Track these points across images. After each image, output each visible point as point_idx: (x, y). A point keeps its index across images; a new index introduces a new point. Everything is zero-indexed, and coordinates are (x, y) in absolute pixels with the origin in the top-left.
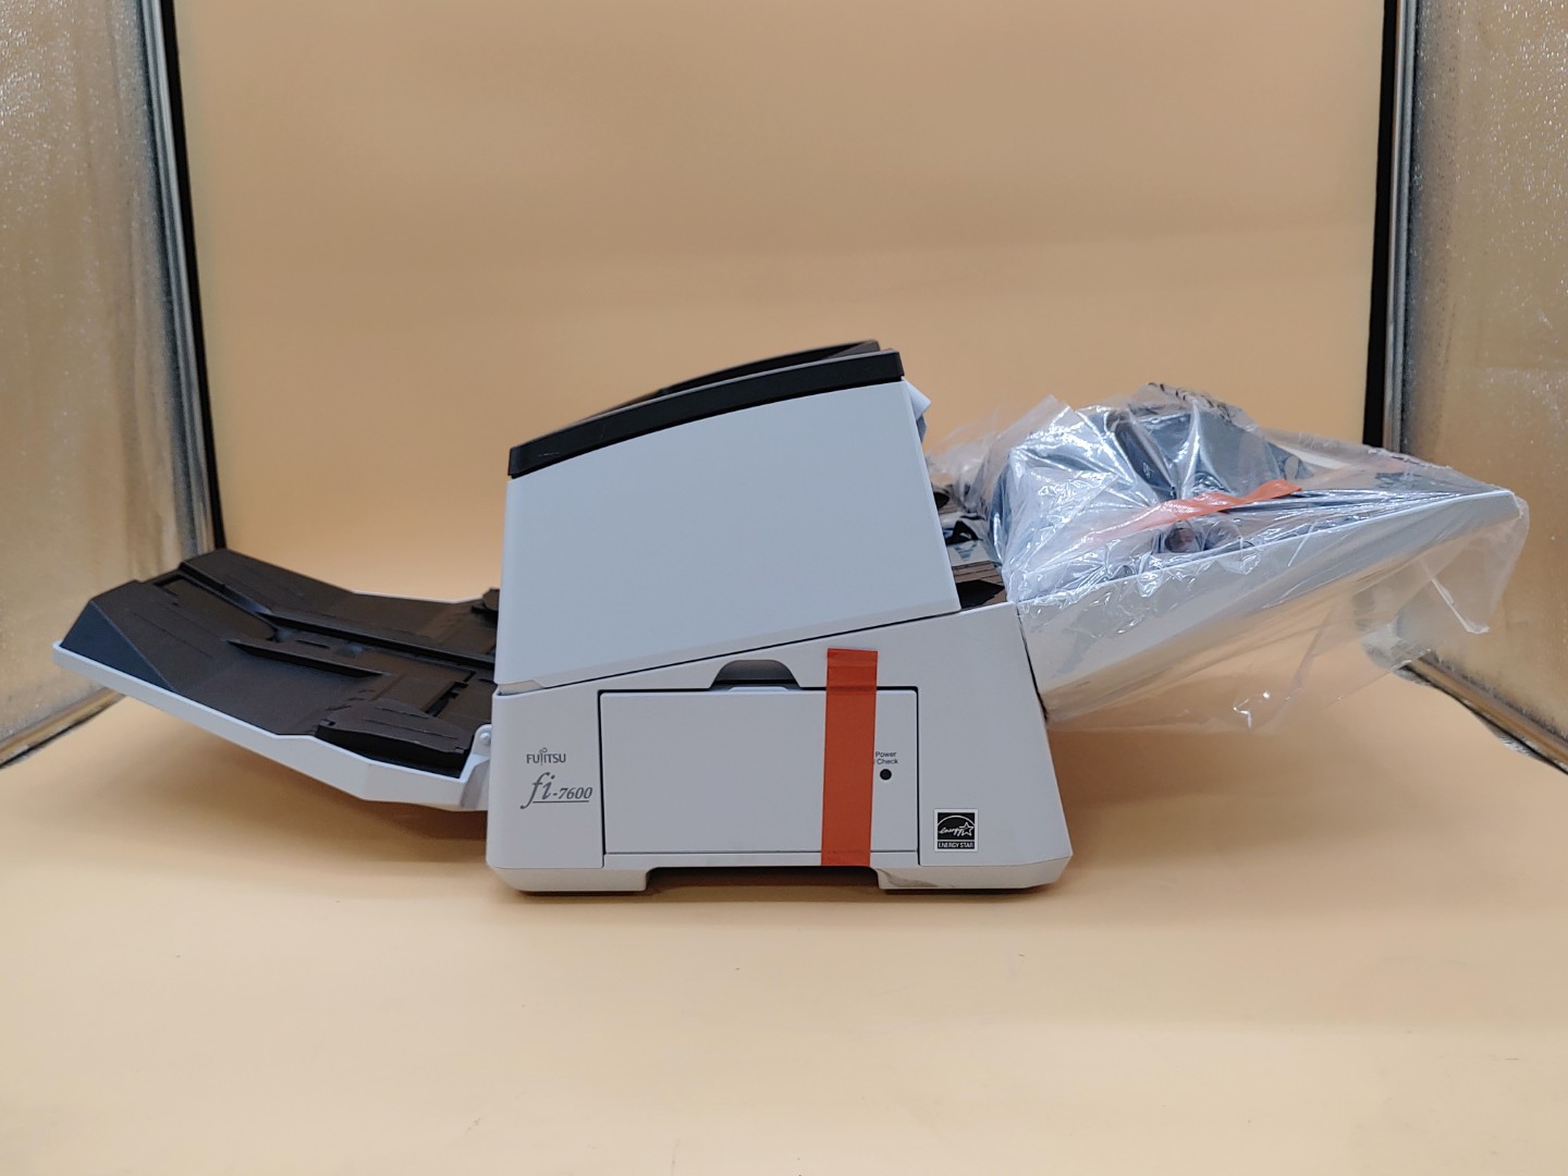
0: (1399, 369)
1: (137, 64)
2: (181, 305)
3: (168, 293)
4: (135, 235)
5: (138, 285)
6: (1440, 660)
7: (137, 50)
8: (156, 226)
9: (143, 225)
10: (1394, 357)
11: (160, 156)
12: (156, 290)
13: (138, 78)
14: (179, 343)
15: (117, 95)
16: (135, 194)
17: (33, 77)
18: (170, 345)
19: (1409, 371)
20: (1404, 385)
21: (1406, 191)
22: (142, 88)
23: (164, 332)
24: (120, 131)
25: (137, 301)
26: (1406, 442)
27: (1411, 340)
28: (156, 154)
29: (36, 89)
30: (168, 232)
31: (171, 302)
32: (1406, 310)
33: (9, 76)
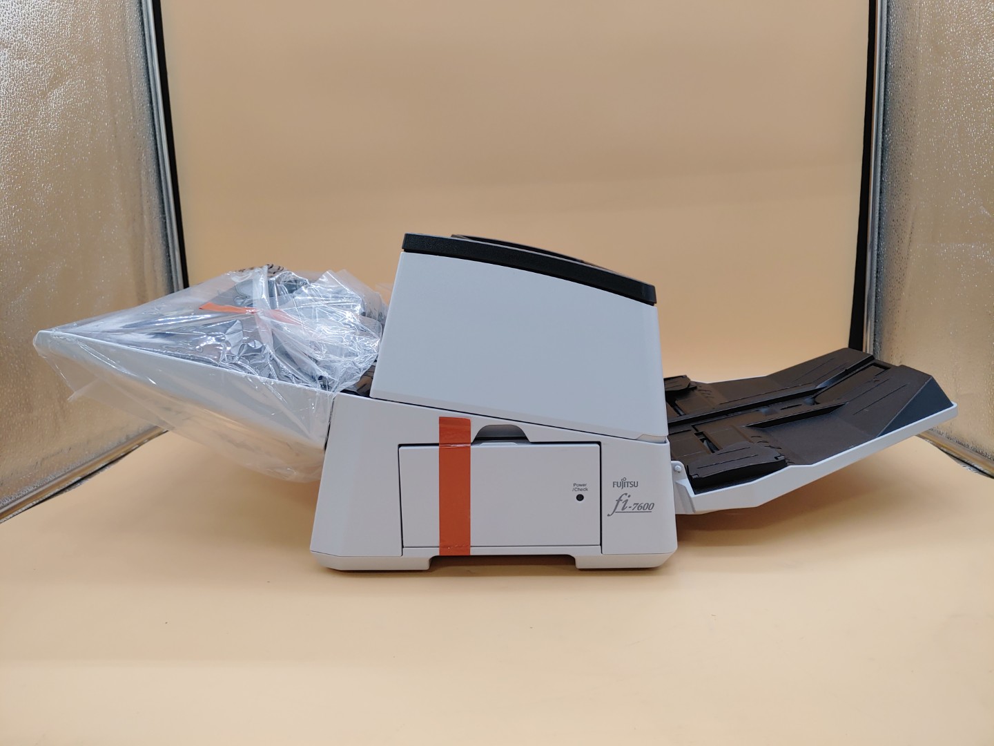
1: (144, 80)
2: (171, 219)
3: (163, 212)
4: (144, 179)
5: (145, 208)
7: (143, 71)
8: (156, 174)
9: (148, 173)
11: (157, 133)
12: (156, 210)
13: (144, 88)
14: (170, 241)
15: (132, 95)
16: (143, 155)
17: (81, 83)
18: (165, 243)
22: (147, 94)
23: (161, 236)
24: (134, 117)
25: (145, 217)
28: (155, 132)
29: (83, 89)
30: (163, 178)
31: (165, 218)
33: (66, 81)
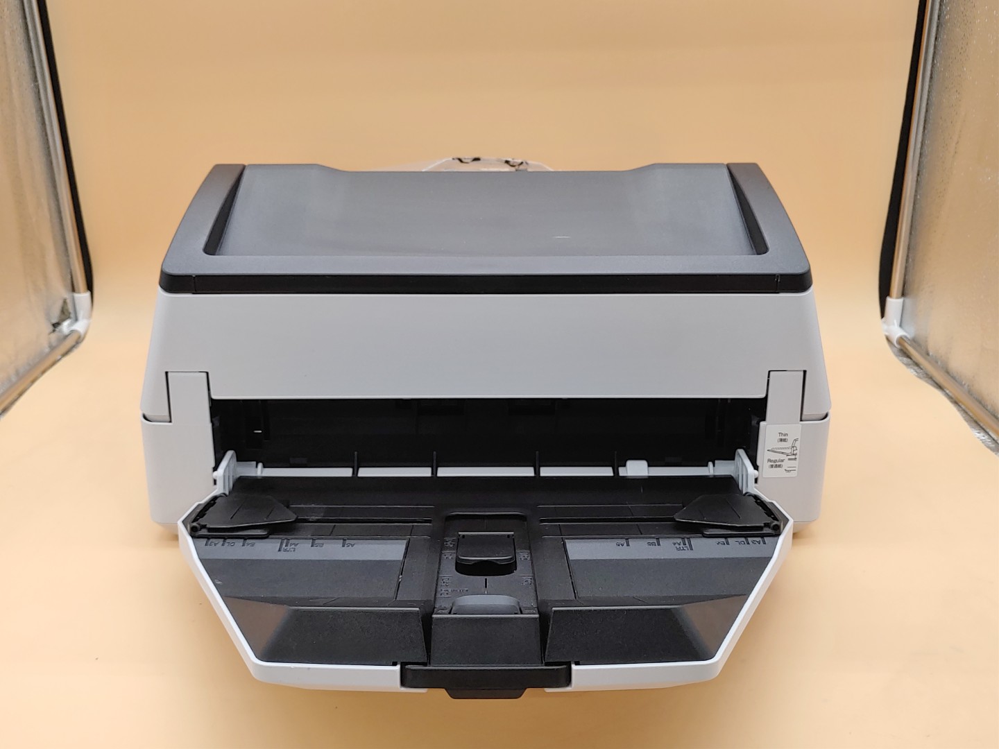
0: (919, 146)
4: (8, 41)
5: (13, 79)
6: (931, 354)
10: (916, 136)
12: (27, 80)
19: (926, 147)
20: (920, 157)
21: (936, 17)
26: (918, 197)
27: (929, 126)
32: (927, 104)
